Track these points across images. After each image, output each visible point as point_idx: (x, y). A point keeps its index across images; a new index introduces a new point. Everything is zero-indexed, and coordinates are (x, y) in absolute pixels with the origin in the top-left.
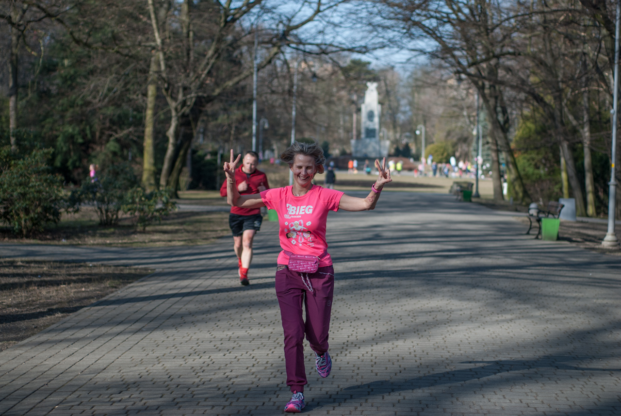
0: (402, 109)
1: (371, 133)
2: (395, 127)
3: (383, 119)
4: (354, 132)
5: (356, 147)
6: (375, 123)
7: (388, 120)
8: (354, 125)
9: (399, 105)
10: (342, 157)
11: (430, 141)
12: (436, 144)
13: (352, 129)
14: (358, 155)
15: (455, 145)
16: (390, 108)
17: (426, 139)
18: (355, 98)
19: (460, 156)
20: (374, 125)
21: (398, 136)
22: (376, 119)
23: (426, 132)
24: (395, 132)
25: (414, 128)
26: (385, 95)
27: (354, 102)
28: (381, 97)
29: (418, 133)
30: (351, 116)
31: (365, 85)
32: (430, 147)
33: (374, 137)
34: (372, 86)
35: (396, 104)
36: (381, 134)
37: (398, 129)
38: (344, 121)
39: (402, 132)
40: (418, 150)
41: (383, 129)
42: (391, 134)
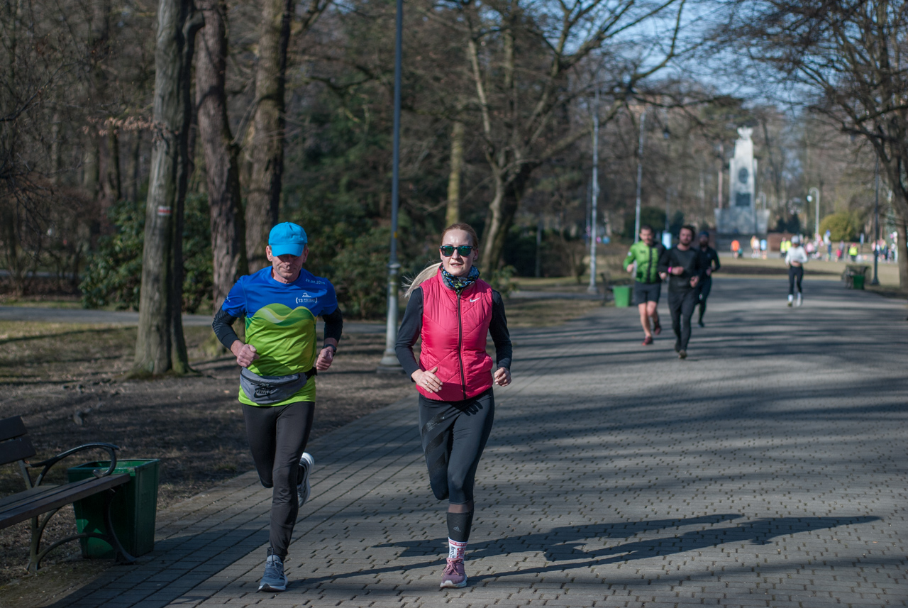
0: (789, 164)
1: (743, 200)
2: (778, 191)
3: (762, 180)
4: (720, 198)
5: (722, 218)
6: (750, 186)
7: (769, 182)
8: (720, 188)
9: (784, 159)
11: (827, 210)
12: (837, 215)
13: (716, 193)
14: (725, 231)
15: (863, 216)
16: (771, 163)
17: (822, 208)
18: (721, 149)
19: (871, 232)
20: (747, 188)
21: (783, 202)
22: (751, 180)
23: (822, 198)
24: (779, 197)
25: (806, 192)
26: (764, 146)
27: (718, 156)
28: (758, 148)
29: (810, 198)
30: (716, 175)
31: (736, 131)
32: (828, 218)
33: (748, 204)
34: (746, 132)
35: (779, 158)
36: (758, 201)
37: (783, 194)
38: (706, 182)
39: (789, 197)
40: (812, 223)
41: (761, 193)
42: (773, 199)
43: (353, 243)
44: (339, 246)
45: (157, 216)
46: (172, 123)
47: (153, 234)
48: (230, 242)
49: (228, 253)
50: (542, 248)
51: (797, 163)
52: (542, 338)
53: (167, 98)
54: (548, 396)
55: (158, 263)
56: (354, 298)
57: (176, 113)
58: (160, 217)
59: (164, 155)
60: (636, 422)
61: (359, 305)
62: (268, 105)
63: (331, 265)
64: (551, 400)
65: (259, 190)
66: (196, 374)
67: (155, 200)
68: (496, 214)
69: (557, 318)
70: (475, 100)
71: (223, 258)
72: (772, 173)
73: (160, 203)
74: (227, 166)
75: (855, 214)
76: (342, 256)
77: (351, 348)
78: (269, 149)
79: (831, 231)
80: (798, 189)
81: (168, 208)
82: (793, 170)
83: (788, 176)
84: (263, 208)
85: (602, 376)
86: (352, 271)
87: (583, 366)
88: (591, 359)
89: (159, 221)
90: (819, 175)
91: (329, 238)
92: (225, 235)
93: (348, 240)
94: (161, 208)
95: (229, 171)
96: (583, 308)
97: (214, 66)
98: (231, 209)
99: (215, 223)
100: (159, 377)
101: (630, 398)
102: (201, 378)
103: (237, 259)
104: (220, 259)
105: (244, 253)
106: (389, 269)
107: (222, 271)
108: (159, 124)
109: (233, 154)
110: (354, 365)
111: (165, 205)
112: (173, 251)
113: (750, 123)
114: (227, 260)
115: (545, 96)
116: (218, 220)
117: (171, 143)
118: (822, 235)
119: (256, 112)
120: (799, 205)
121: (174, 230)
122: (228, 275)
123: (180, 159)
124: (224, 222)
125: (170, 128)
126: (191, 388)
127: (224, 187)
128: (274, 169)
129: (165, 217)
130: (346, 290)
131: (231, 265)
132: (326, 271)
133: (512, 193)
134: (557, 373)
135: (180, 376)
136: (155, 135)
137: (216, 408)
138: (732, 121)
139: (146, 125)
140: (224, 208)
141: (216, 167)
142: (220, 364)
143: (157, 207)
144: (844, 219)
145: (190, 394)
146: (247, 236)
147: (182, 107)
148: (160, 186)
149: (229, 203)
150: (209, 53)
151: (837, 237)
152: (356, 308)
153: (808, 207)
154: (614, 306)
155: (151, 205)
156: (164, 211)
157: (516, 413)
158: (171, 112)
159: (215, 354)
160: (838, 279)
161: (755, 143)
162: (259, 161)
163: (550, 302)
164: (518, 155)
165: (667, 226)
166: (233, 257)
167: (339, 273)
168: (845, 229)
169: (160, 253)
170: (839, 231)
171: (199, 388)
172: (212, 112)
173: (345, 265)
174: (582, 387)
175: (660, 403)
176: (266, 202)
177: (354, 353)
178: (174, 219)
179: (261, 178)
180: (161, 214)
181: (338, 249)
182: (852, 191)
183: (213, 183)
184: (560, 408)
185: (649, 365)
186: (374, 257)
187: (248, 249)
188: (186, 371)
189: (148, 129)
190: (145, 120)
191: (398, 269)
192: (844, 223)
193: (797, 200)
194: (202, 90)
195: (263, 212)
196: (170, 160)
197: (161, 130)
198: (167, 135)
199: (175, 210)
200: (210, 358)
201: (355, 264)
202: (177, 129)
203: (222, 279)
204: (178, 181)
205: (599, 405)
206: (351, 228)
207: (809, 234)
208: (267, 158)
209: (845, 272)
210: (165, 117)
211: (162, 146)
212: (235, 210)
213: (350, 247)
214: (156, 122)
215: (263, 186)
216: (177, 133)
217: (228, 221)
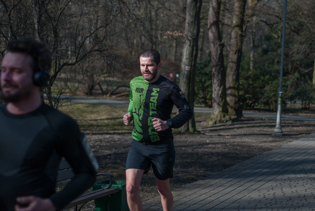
43: (272, 83)
44: (267, 84)
45: (185, 70)
46: (192, 33)
47: (183, 77)
48: (219, 82)
49: (218, 86)
53: (190, 24)
55: (185, 89)
56: (271, 104)
57: (194, 29)
58: (186, 71)
59: (188, 47)
61: (273, 107)
62: (237, 29)
63: (263, 91)
65: (232, 62)
66: (198, 133)
67: (184, 64)
71: (216, 87)
73: (186, 65)
74: (219, 52)
76: (267, 88)
77: (265, 124)
78: (236, 46)
81: (189, 67)
84: (233, 68)
86: (271, 93)
89: (186, 72)
91: (263, 81)
92: (217, 78)
93: (270, 82)
94: (187, 67)
95: (220, 54)
97: (215, 13)
98: (220, 69)
99: (214, 74)
100: (183, 133)
102: (200, 135)
103: (222, 88)
104: (215, 88)
105: (225, 86)
106: (279, 94)
107: (216, 92)
108: (187, 34)
109: (221, 47)
110: (264, 131)
111: (188, 66)
112: (191, 84)
114: (217, 88)
116: (215, 73)
117: (191, 41)
119: (232, 31)
121: (192, 76)
122: (218, 94)
123: (195, 48)
124: (217, 74)
125: (191, 36)
126: (194, 139)
127: (217, 60)
128: (238, 53)
129: (188, 71)
130: (268, 101)
131: (219, 90)
132: (261, 94)
135: (192, 133)
136: (185, 38)
137: (200, 148)
139: (181, 34)
140: (217, 68)
141: (215, 52)
142: (212, 129)
143: (185, 67)
145: (193, 141)
146: (227, 79)
147: (196, 27)
148: (187, 59)
149: (219, 66)
150: (214, 8)
152: (272, 108)
155: (183, 66)
156: (188, 68)
158: (192, 29)
159: (212, 124)
162: (232, 50)
166: (220, 87)
167: (266, 94)
169: (186, 85)
171: (198, 139)
172: (214, 31)
173: (268, 91)
176: (234, 66)
178: (192, 72)
179: (233, 57)
180: (187, 69)
181: (266, 85)
183: (213, 58)
187: (227, 84)
188: (194, 132)
189: (182, 36)
190: (181, 32)
191: (282, 94)
194: (210, 23)
195: (233, 70)
196: (191, 48)
197: (187, 36)
198: (190, 38)
199: (192, 68)
200: (210, 126)
202: (194, 36)
203: (216, 95)
204: (194, 57)
206: (271, 77)
208: (235, 49)
210: (189, 31)
211: (188, 43)
212: (222, 69)
213: (270, 85)
214: (186, 33)
215: (234, 60)
216: (193, 37)
217: (219, 73)
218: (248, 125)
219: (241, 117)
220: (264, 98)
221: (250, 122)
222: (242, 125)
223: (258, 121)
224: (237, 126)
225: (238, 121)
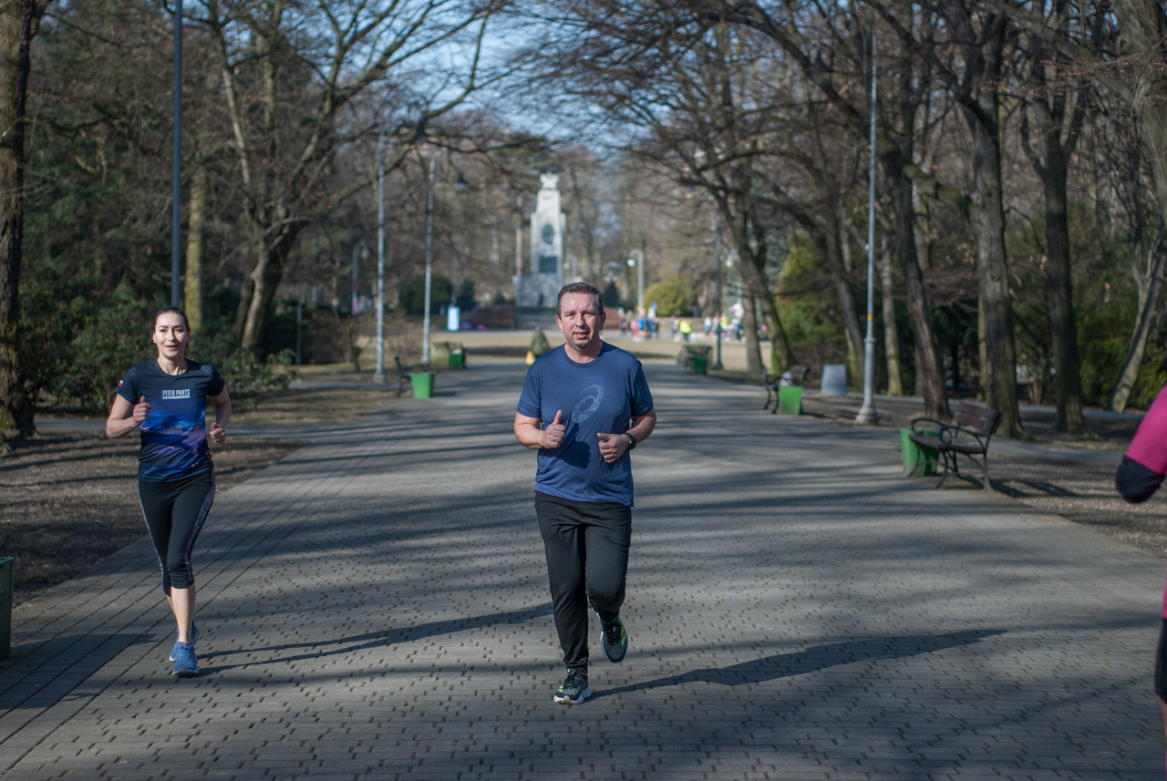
0: (603, 219)
1: (548, 264)
2: (590, 253)
3: (570, 239)
4: (519, 262)
5: (522, 288)
6: (556, 247)
7: (580, 241)
8: (519, 250)
9: (597, 214)
10: (498, 307)
11: (652, 277)
12: (663, 283)
13: (514, 256)
14: (526, 304)
15: (696, 285)
16: (582, 219)
17: (646, 274)
18: (519, 202)
19: (707, 304)
20: (553, 249)
21: (597, 268)
22: (557, 240)
23: (646, 262)
24: (592, 262)
25: (625, 253)
26: (574, 197)
27: (517, 210)
28: (566, 200)
29: (631, 263)
30: (513, 233)
31: (537, 178)
32: (653, 287)
33: (554, 270)
34: (549, 181)
35: (591, 212)
36: (567, 266)
37: (597, 257)
38: (500, 241)
39: (604, 261)
40: (633, 294)
41: (570, 256)
42: (584, 264)
43: (95, 322)
44: (78, 326)
50: (304, 328)
51: (614, 218)
52: (337, 435)
54: (372, 497)
56: (97, 390)
60: (484, 522)
63: (69, 350)
64: (379, 501)
68: (258, 286)
69: (347, 412)
70: (230, 143)
72: (583, 231)
75: (687, 281)
76: (83, 339)
77: (114, 449)
78: (7, 209)
79: (658, 302)
80: (615, 252)
82: (608, 226)
83: (601, 234)
85: (427, 475)
86: (97, 356)
87: (400, 464)
88: (408, 458)
90: (641, 233)
91: (64, 316)
93: (88, 319)
96: (375, 400)
101: (468, 498)
110: (124, 468)
113: (556, 169)
115: (314, 139)
118: (647, 308)
120: (616, 271)
128: (13, 232)
130: (88, 380)
132: (63, 358)
133: (275, 259)
134: (373, 473)
138: (532, 165)
144: (673, 289)
151: (664, 312)
153: (629, 273)
154: (412, 396)
157: (344, 515)
160: (673, 362)
161: (562, 194)
163: (332, 393)
164: (281, 212)
165: (454, 298)
168: (675, 301)
170: (667, 303)
174: (408, 488)
175: (504, 502)
176: (2, 272)
177: (119, 455)
182: (683, 254)
184: (392, 510)
185: (478, 462)
186: (123, 340)
192: (674, 294)
193: (614, 264)
201: (99, 348)
205: (435, 505)
206: (90, 304)
207: (630, 307)
208: (3, 220)
209: (681, 354)
213: (92, 328)
218: (64, 454)
219: (31, 434)
220: (76, 373)
221: (65, 446)
222: (47, 457)
223: (88, 443)
224: (32, 458)
225: (26, 447)
